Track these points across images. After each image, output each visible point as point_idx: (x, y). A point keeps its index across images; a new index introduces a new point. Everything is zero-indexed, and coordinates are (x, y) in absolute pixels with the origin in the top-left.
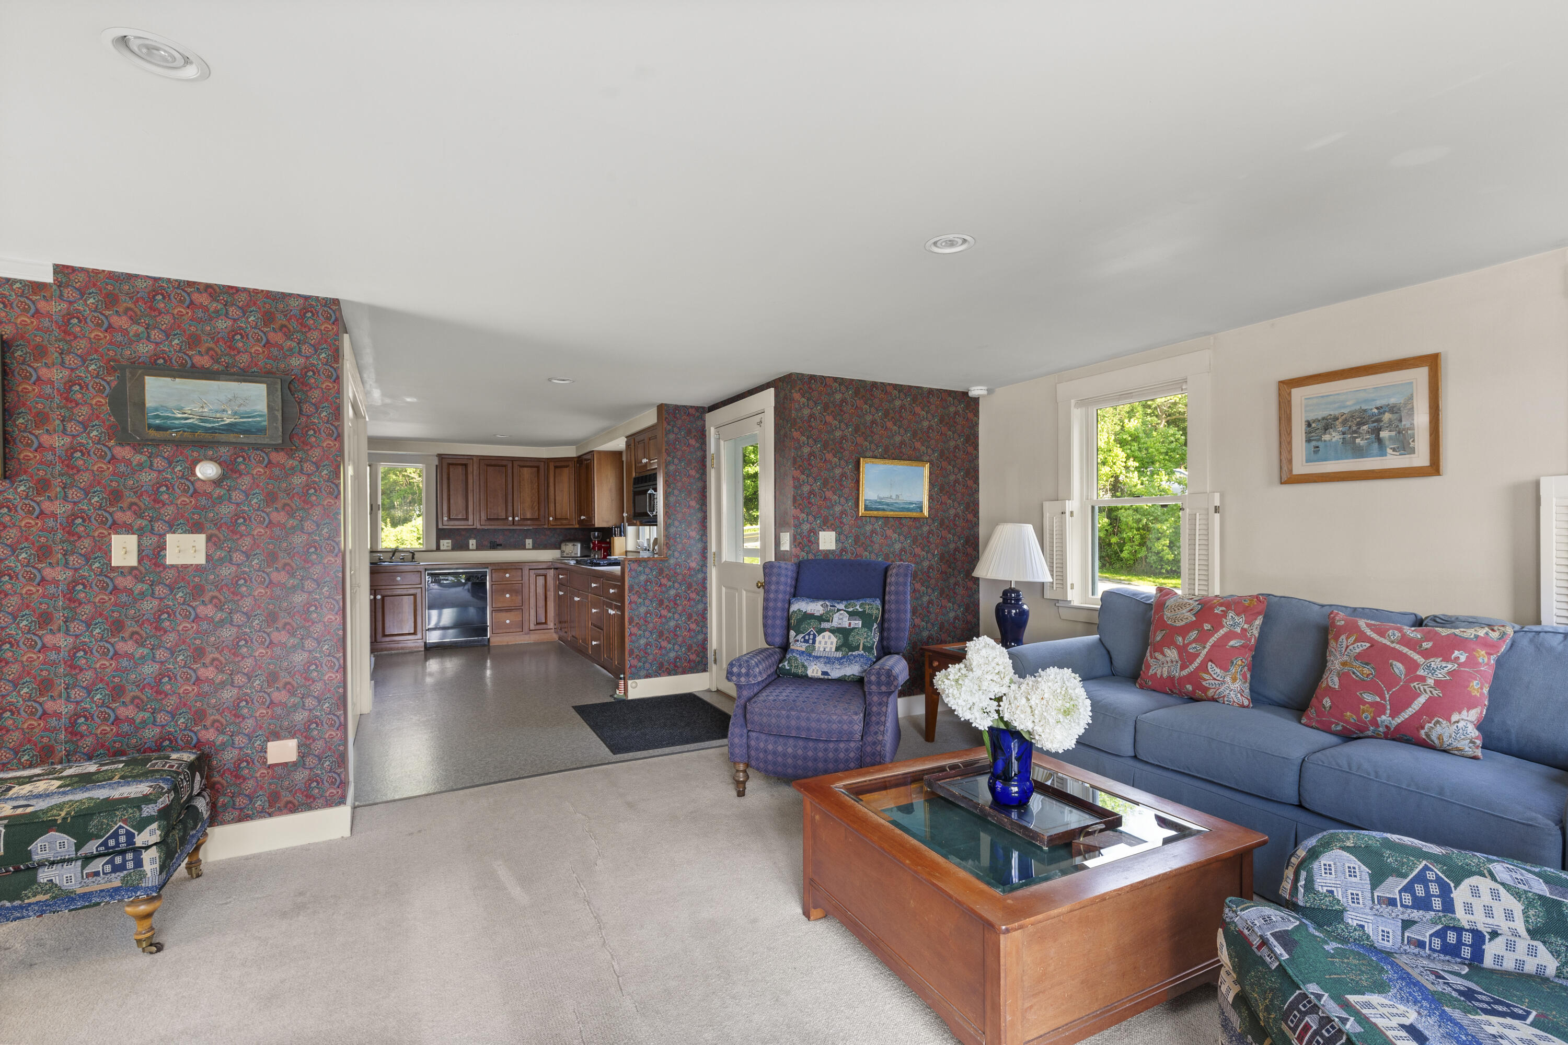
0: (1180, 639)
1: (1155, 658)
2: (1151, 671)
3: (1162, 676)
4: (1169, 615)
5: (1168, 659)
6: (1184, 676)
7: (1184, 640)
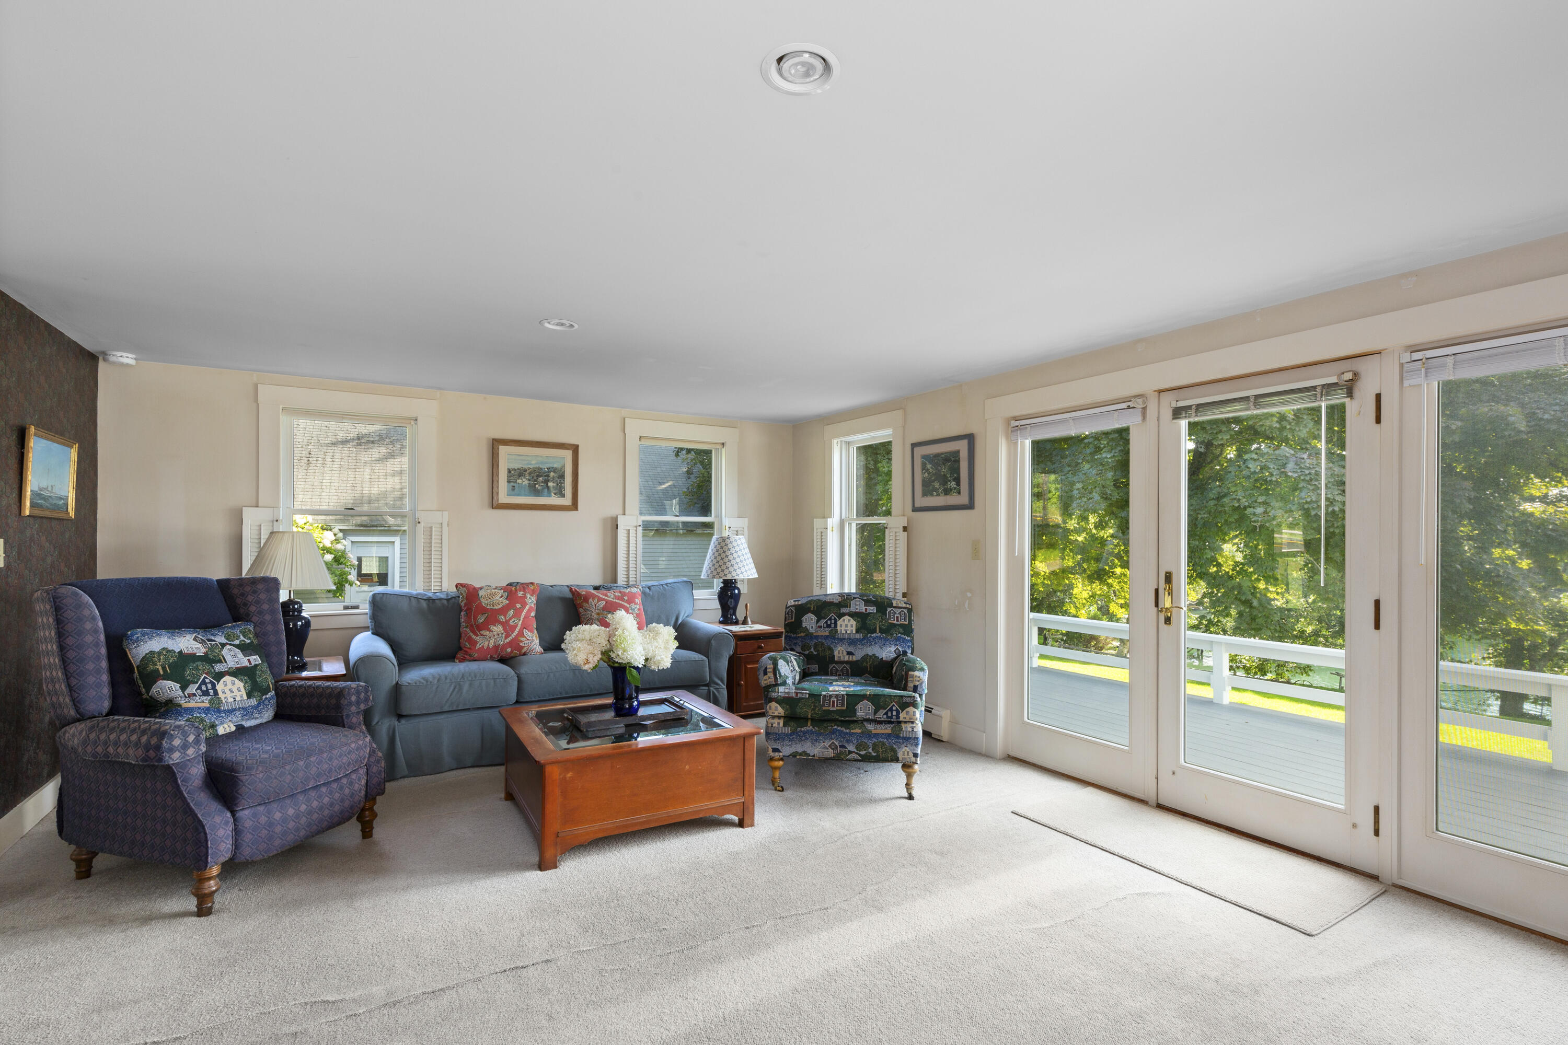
0: (502, 617)
1: (482, 635)
2: (478, 646)
3: (488, 647)
4: (486, 602)
5: (495, 633)
6: (507, 643)
7: (505, 618)
